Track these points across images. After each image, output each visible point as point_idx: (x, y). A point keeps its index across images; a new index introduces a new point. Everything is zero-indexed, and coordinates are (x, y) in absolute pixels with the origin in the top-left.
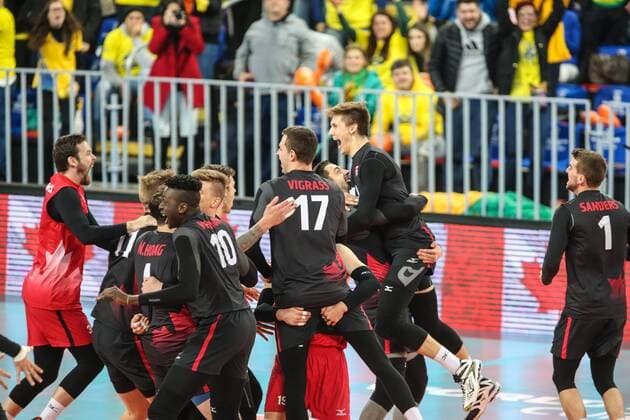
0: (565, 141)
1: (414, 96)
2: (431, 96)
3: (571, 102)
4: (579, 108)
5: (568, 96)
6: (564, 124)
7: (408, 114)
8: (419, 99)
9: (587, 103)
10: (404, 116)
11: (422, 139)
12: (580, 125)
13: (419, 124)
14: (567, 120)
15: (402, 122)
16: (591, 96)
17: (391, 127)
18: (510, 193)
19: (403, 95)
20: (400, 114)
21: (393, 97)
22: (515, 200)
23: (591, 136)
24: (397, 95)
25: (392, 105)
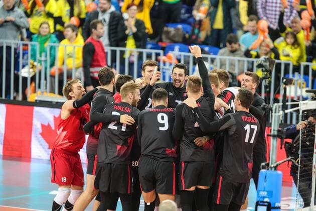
3: (154, 52)
4: (157, 55)
5: (151, 48)
9: (161, 52)
10: (70, 53)
16: (163, 49)
23: (163, 69)
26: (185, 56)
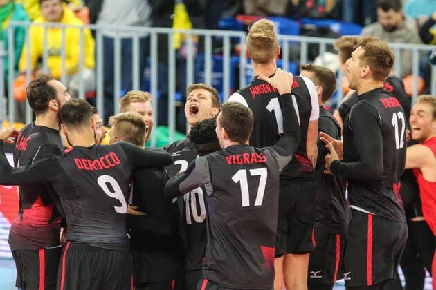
0: (218, 75)
1: (64, 29)
2: (82, 29)
3: (226, 35)
4: (235, 41)
6: (218, 57)
7: (58, 46)
8: (68, 31)
9: (242, 35)
10: (53, 48)
11: (72, 73)
12: (235, 58)
13: (68, 57)
14: (221, 53)
15: (51, 54)
17: (40, 60)
18: (162, 129)
19: (53, 28)
20: (49, 47)
21: (42, 29)
22: (167, 135)
23: (246, 69)
24: (46, 28)
25: (41, 37)
26: (290, 43)
